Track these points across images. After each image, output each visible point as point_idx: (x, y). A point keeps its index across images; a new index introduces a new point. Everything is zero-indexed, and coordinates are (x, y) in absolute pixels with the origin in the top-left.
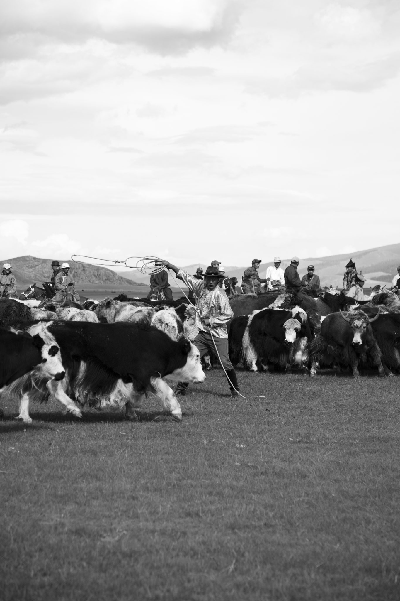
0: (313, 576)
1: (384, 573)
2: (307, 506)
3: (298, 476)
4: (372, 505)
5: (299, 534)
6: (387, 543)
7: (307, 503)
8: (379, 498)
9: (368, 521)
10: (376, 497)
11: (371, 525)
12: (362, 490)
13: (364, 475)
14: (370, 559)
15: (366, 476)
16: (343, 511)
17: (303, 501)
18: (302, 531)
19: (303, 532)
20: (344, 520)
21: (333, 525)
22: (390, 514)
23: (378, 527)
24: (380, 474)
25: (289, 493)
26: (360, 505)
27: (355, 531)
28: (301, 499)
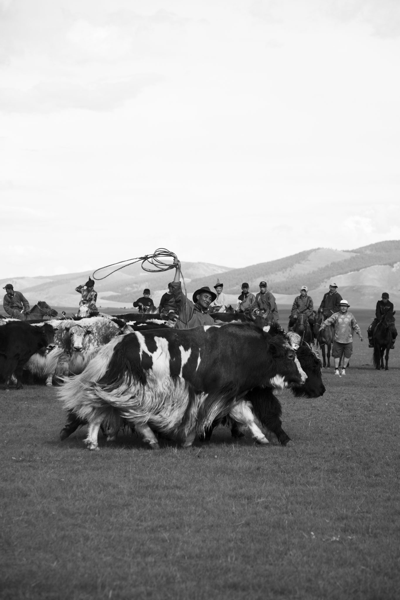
0: (27, 595)
1: (99, 590)
2: (26, 525)
3: (19, 495)
4: (91, 522)
5: (16, 553)
6: (104, 560)
7: (26, 522)
8: (99, 514)
9: (87, 538)
10: (96, 514)
11: (89, 543)
12: (82, 507)
13: (86, 493)
14: (86, 576)
15: (87, 494)
16: (63, 529)
17: (22, 520)
18: (20, 550)
19: (21, 552)
20: (63, 538)
21: (51, 544)
22: (109, 530)
23: (96, 543)
24: (101, 491)
25: (8, 513)
26: (79, 522)
27: (73, 548)
28: (21, 518)
